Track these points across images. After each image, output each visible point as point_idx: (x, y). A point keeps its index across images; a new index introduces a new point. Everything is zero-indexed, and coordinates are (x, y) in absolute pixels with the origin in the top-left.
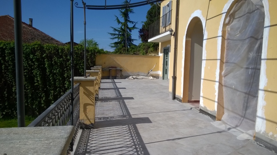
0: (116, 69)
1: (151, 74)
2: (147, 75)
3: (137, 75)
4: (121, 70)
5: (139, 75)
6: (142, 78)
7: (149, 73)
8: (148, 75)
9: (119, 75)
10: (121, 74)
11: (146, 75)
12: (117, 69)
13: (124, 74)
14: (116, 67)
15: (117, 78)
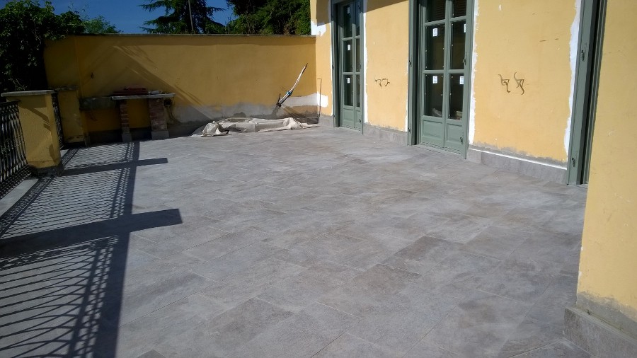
0: (144, 97)
1: (288, 108)
2: (275, 111)
3: (236, 115)
4: (168, 102)
5: (242, 116)
6: (258, 128)
7: (279, 105)
8: (278, 111)
9: (161, 123)
10: (171, 117)
11: (270, 112)
12: (150, 96)
13: (182, 116)
14: (143, 91)
15: (153, 133)
